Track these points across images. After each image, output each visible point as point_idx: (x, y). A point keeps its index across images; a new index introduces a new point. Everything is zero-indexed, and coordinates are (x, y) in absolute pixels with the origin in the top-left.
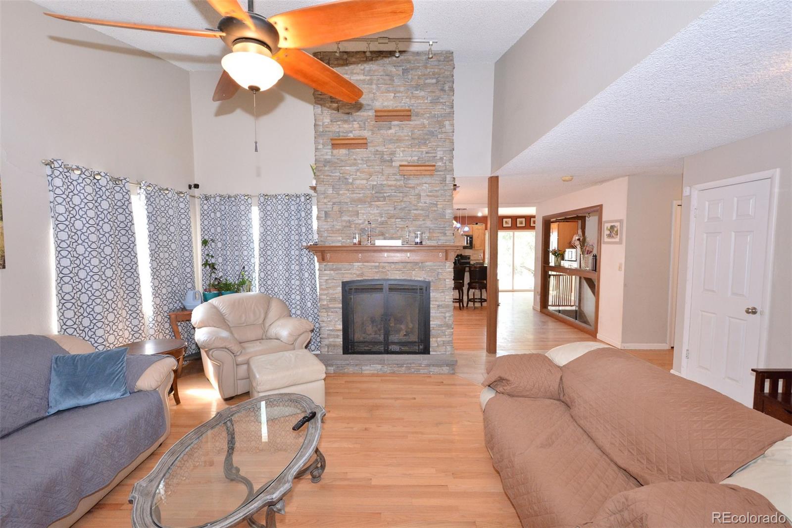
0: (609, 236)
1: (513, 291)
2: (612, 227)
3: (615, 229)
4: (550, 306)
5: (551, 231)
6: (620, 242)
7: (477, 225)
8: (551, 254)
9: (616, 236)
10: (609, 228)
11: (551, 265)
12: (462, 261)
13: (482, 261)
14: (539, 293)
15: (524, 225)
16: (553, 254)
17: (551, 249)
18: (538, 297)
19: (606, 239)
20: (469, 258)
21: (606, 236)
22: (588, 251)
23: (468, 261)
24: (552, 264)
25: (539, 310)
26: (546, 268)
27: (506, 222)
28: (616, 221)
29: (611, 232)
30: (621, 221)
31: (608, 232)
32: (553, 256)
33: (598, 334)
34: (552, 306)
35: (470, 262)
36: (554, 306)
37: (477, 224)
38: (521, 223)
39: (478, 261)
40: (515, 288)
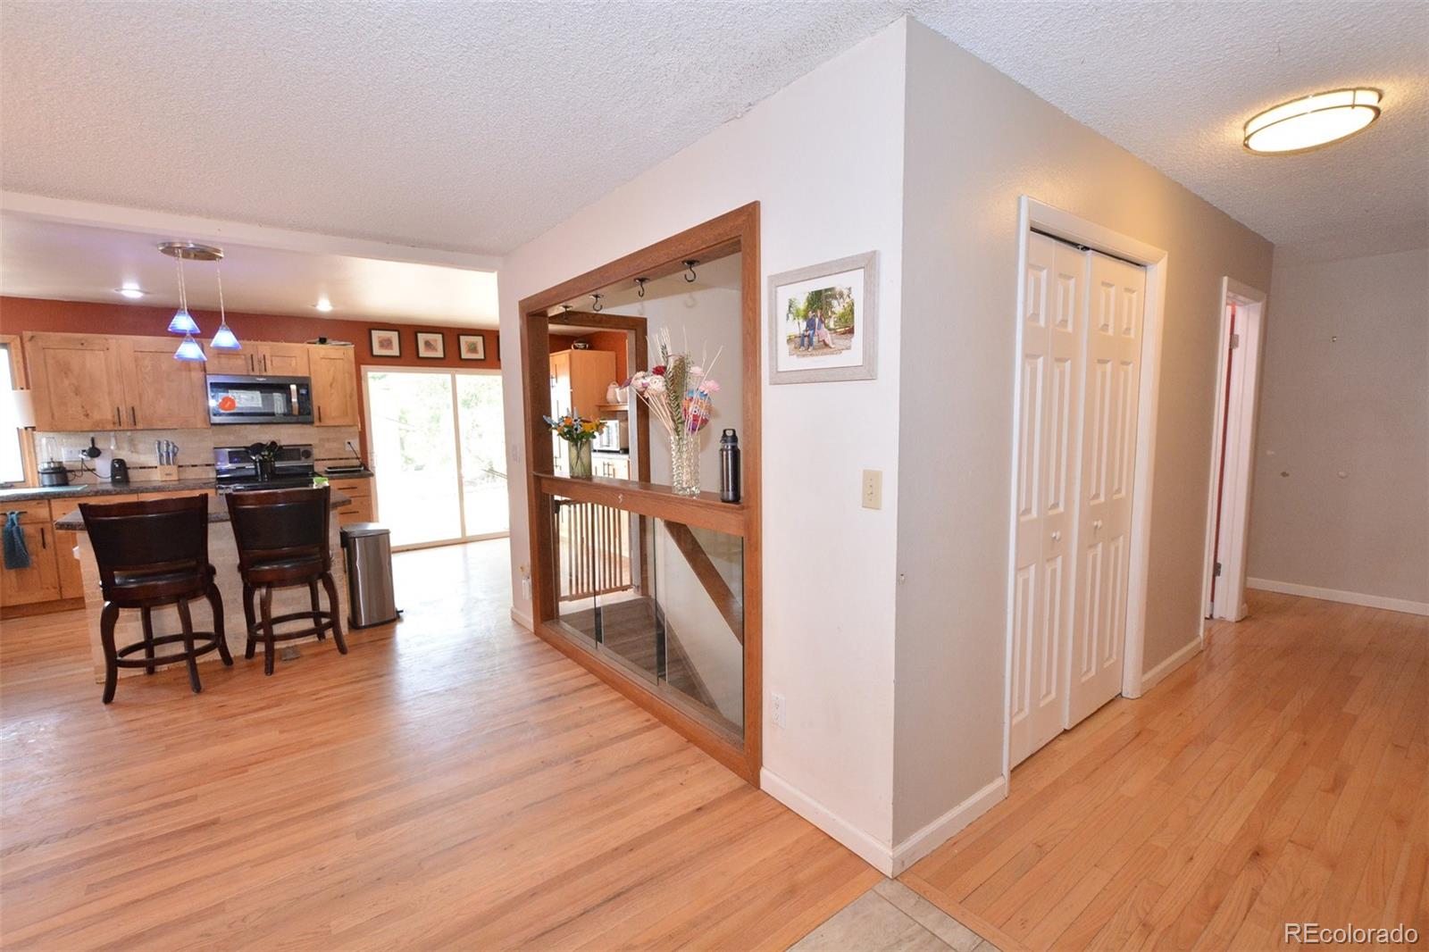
0: (805, 343)
1: (464, 541)
2: (819, 301)
3: (838, 307)
4: (565, 598)
5: (552, 373)
6: (867, 372)
7: (323, 346)
8: (555, 433)
9: (841, 342)
10: (802, 304)
11: (557, 473)
12: (278, 464)
13: (356, 462)
14: (528, 569)
15: (481, 355)
16: (562, 435)
17: (555, 418)
18: (526, 584)
19: (789, 361)
20: (308, 454)
21: (784, 348)
22: (696, 418)
23: (303, 462)
24: (562, 468)
25: (531, 628)
26: (543, 481)
27: (428, 344)
28: (844, 266)
29: (811, 325)
30: (868, 263)
31: (799, 327)
32: (565, 443)
33: (764, 773)
34: (571, 598)
35: (312, 467)
36: (578, 597)
37: (323, 341)
38: (473, 349)
39: (342, 463)
40: (469, 533)
